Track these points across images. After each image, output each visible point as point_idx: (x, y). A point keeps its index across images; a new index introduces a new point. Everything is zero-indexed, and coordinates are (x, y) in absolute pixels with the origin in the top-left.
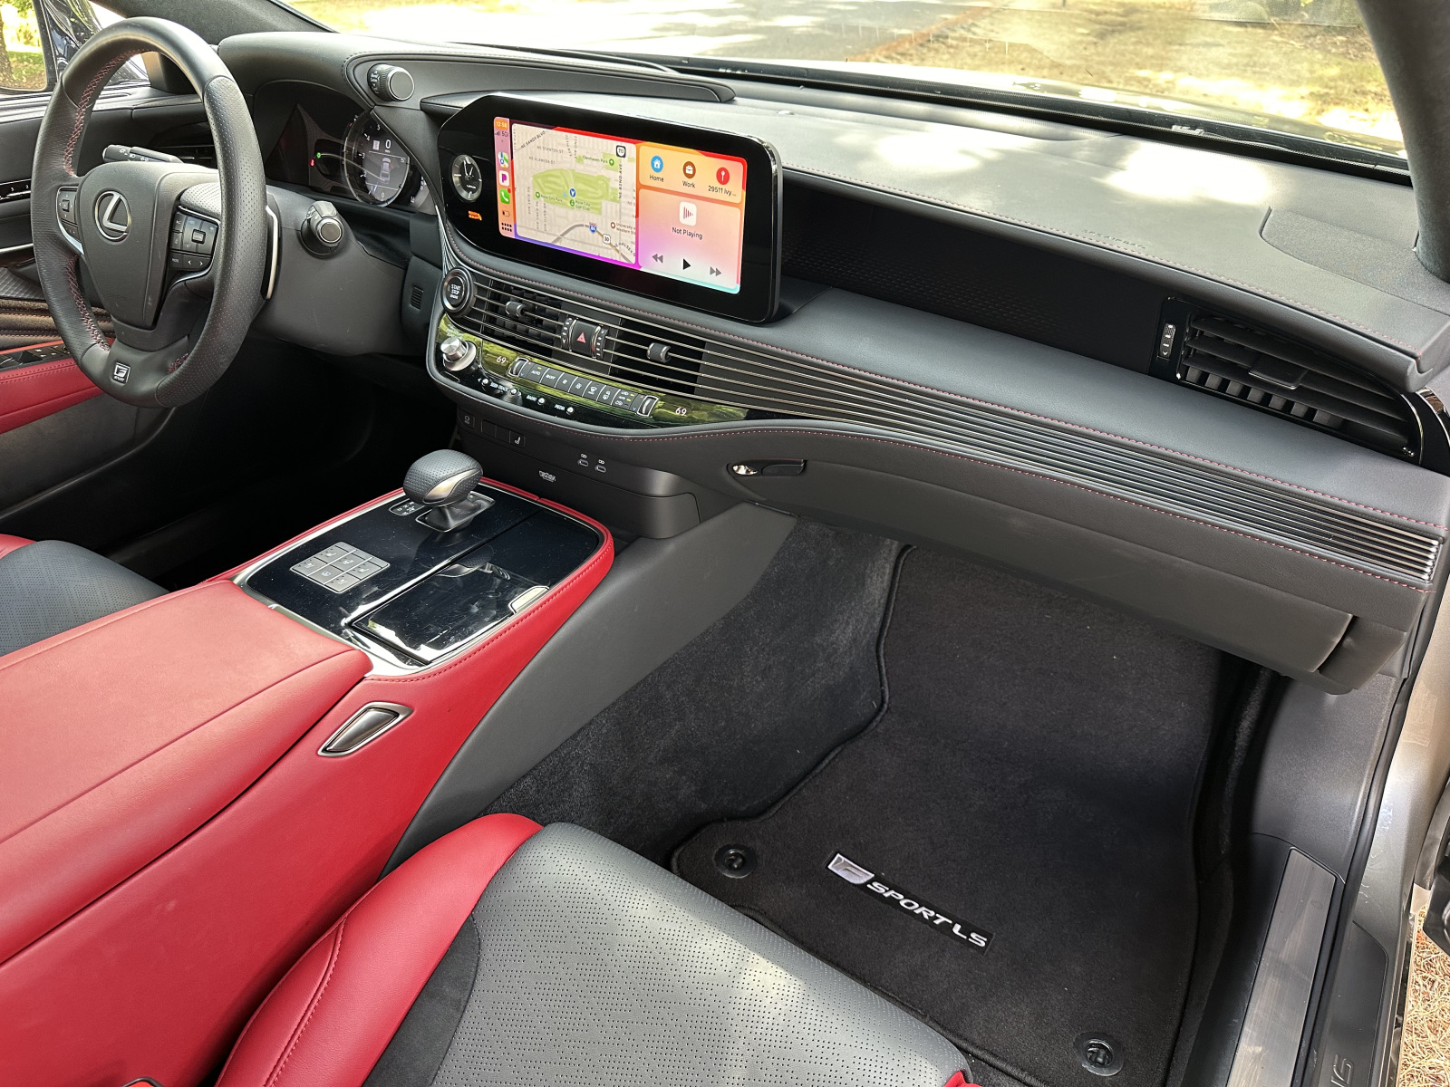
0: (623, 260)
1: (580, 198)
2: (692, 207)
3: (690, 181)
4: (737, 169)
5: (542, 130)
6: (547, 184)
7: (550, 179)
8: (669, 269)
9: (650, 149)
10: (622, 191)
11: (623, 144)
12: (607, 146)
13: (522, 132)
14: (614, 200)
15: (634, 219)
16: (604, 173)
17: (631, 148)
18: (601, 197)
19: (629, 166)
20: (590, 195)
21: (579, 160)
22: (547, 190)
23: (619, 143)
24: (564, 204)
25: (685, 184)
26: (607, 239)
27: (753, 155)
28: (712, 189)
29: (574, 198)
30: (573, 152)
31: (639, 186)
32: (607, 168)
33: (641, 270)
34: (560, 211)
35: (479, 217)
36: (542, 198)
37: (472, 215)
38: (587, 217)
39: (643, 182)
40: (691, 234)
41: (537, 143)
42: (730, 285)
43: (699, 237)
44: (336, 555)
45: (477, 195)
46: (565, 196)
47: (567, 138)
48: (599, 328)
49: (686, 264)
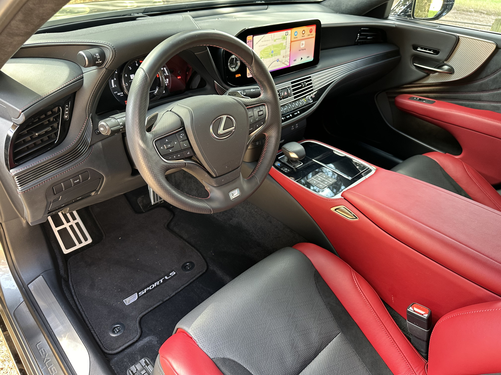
0: (286, 66)
1: (275, 52)
2: (303, 42)
4: (314, 28)
5: (263, 35)
6: (264, 53)
7: (265, 51)
8: (298, 62)
9: (294, 30)
10: (287, 45)
12: (283, 33)
13: (257, 38)
14: (284, 49)
15: (289, 52)
16: (282, 42)
17: (289, 31)
18: (281, 50)
19: (289, 37)
20: (277, 50)
21: (275, 41)
22: (264, 55)
23: (286, 31)
24: (270, 57)
25: (302, 36)
26: (282, 62)
27: (317, 23)
28: (309, 35)
29: (273, 54)
30: (273, 39)
31: (291, 42)
32: (283, 40)
33: (291, 66)
34: (268, 60)
35: (240, 75)
36: (262, 58)
37: (237, 76)
38: (277, 57)
39: (292, 40)
40: (303, 50)
41: (262, 40)
42: (311, 59)
43: (305, 49)
44: (315, 181)
45: (237, 68)
46: (270, 54)
47: (271, 35)
48: (288, 88)
49: (302, 58)
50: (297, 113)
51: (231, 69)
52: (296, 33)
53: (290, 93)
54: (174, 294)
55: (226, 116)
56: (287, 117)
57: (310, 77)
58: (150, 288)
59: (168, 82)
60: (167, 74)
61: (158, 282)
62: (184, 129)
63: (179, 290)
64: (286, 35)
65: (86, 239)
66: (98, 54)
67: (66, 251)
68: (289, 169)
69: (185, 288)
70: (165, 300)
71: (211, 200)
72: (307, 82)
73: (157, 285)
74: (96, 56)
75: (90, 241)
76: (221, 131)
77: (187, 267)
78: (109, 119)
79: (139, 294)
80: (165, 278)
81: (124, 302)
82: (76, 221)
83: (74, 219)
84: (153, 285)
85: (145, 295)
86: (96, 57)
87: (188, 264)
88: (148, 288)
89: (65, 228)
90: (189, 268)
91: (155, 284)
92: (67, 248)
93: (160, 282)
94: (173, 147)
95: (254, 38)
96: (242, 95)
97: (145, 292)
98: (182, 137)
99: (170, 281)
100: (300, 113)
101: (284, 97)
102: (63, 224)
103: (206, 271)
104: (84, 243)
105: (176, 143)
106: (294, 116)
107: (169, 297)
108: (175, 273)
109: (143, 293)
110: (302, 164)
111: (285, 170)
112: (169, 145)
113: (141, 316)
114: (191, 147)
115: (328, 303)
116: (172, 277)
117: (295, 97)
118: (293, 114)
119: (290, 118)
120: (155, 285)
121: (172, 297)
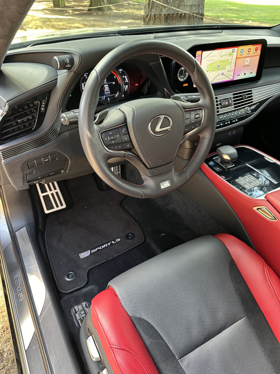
0: (230, 79)
1: (221, 67)
2: (248, 59)
3: (249, 53)
4: (259, 47)
5: (211, 51)
6: (211, 67)
7: (212, 65)
8: (242, 77)
9: (241, 48)
10: (232, 61)
11: (234, 48)
12: (229, 50)
13: (205, 53)
14: (230, 64)
15: (234, 68)
16: (228, 58)
17: (236, 49)
18: (226, 65)
19: (235, 54)
20: (223, 65)
21: (222, 57)
22: (210, 69)
23: (233, 49)
24: (215, 71)
25: (248, 54)
26: (226, 76)
27: (263, 42)
28: (254, 53)
29: (219, 68)
30: (220, 55)
31: (237, 58)
32: (229, 56)
33: (234, 80)
34: (214, 73)
35: (187, 85)
36: (209, 71)
37: (184, 85)
38: (221, 72)
39: (238, 57)
40: (247, 66)
41: (210, 55)
42: (254, 75)
43: (249, 66)
44: (243, 181)
45: (185, 78)
46: (216, 68)
47: (219, 51)
48: (229, 99)
49: (245, 74)
50: (235, 121)
51: (179, 79)
52: (242, 51)
53: (231, 103)
54: (117, 256)
55: (164, 116)
56: (226, 123)
57: (251, 91)
58: (100, 248)
59: (127, 88)
60: (127, 81)
61: (107, 245)
62: (126, 125)
63: (121, 253)
64: (232, 52)
65: (62, 205)
66: (68, 60)
67: (47, 212)
68: (221, 169)
69: (125, 252)
70: (109, 259)
71: (144, 187)
72: (247, 94)
73: (105, 247)
74: (66, 60)
75: (64, 206)
76: (158, 129)
77: (129, 237)
78: (70, 112)
79: (92, 251)
80: (112, 242)
81: (79, 256)
82: (56, 191)
83: (55, 189)
84: (103, 246)
85: (96, 253)
86: (66, 62)
87: (130, 234)
88: (99, 248)
89: (48, 195)
90: (130, 238)
91: (104, 245)
92: (48, 210)
93: (108, 245)
94: (116, 139)
95: (203, 53)
96: (184, 100)
97: (96, 250)
98: (123, 131)
99: (115, 245)
100: (238, 121)
101: (225, 106)
102: (46, 191)
103: (143, 242)
104: (60, 208)
105: (118, 136)
106: (232, 123)
107: (112, 258)
108: (120, 240)
109: (94, 251)
110: (234, 165)
111: (217, 169)
112: (112, 138)
113: (89, 268)
114: (131, 141)
115: (238, 289)
116: (117, 242)
117: (235, 107)
118: (231, 121)
119: (228, 124)
120: (104, 247)
121: (114, 258)
